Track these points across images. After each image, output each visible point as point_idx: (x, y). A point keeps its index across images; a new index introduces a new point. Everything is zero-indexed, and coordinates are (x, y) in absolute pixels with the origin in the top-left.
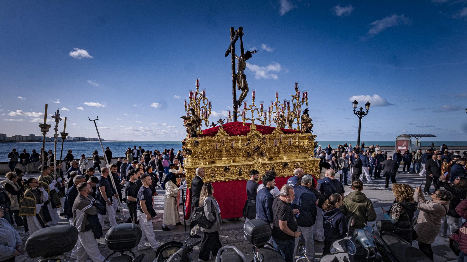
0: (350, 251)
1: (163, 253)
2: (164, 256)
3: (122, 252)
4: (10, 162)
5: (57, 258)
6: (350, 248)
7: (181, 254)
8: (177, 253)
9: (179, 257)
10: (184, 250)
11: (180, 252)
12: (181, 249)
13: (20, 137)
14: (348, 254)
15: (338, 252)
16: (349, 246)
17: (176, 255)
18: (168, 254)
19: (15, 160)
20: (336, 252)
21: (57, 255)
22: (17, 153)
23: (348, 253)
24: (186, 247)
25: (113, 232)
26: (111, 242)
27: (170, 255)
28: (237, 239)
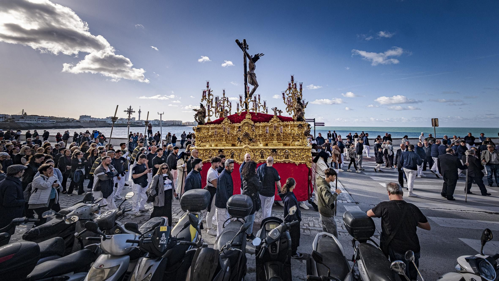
0: (485, 274)
1: (266, 226)
2: (267, 229)
3: (238, 218)
4: (182, 140)
5: (196, 213)
6: (486, 271)
7: (280, 230)
8: (277, 229)
9: (278, 233)
10: (283, 227)
11: (279, 228)
12: (280, 226)
13: (189, 123)
14: (482, 278)
15: (465, 271)
16: (483, 266)
17: (276, 229)
18: (271, 228)
19: (184, 139)
20: (463, 271)
21: (197, 211)
22: (185, 134)
23: (480, 276)
24: (284, 225)
25: (232, 200)
26: (230, 208)
27: (271, 229)
28: (343, 229)
